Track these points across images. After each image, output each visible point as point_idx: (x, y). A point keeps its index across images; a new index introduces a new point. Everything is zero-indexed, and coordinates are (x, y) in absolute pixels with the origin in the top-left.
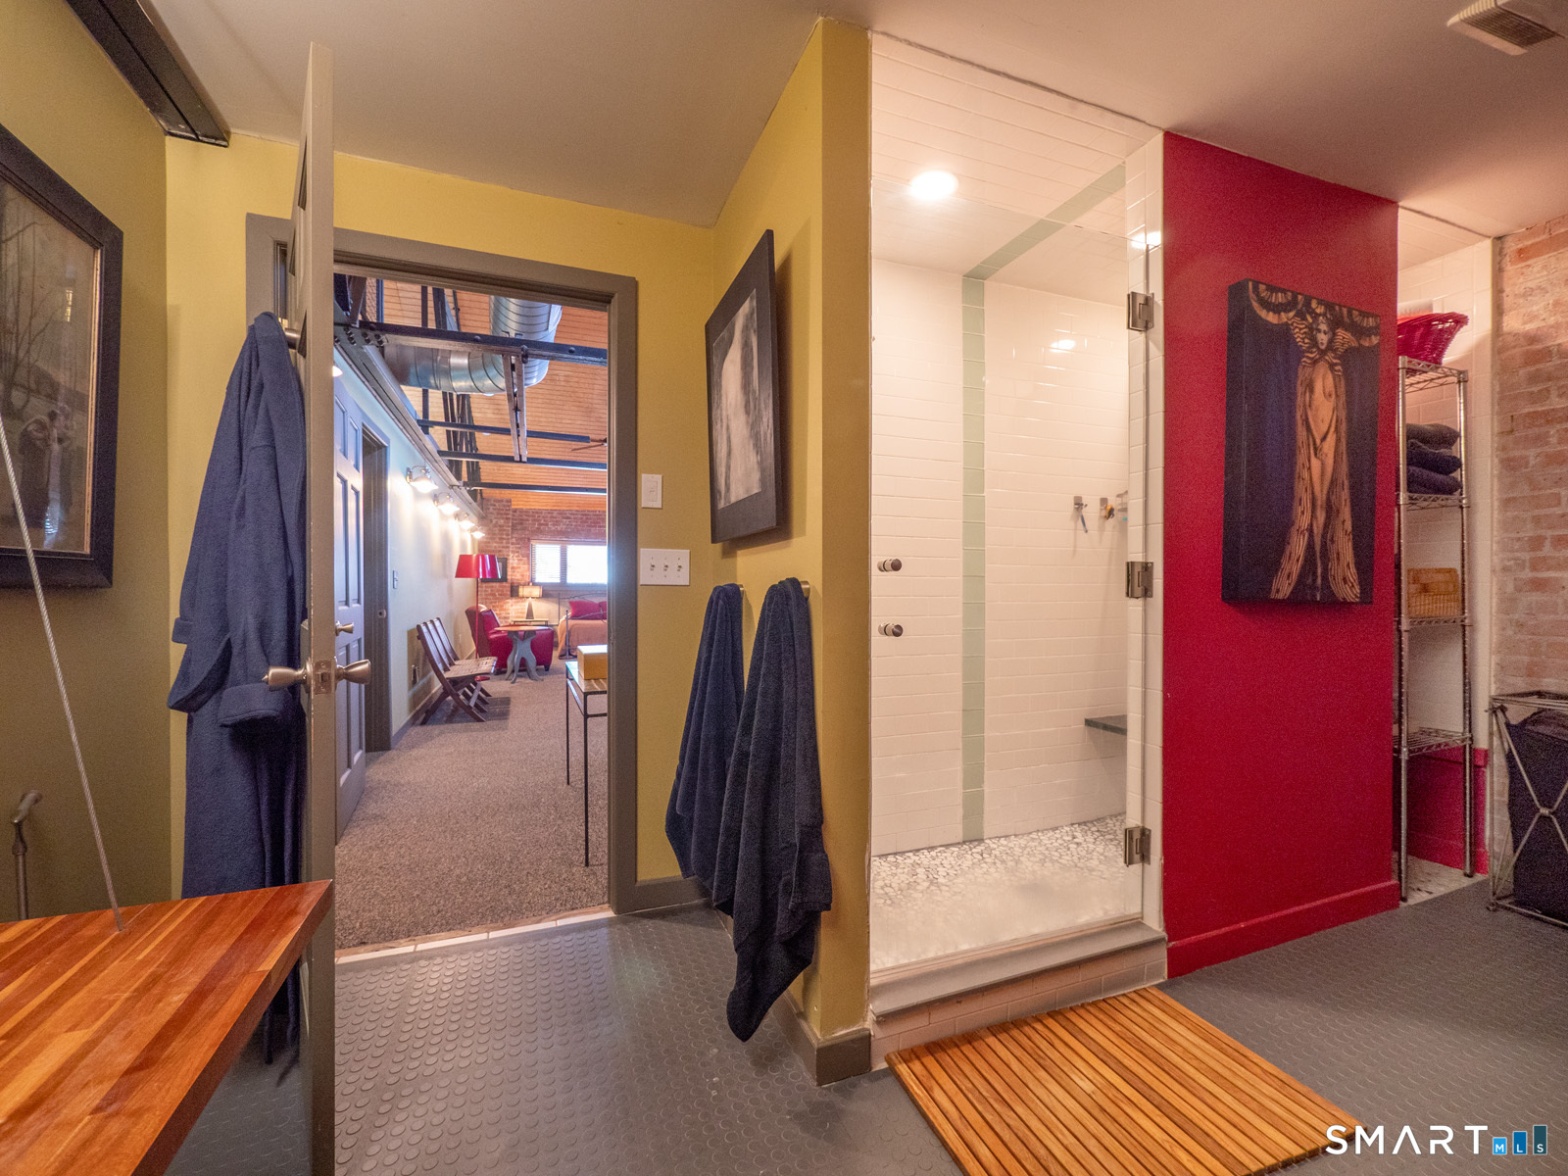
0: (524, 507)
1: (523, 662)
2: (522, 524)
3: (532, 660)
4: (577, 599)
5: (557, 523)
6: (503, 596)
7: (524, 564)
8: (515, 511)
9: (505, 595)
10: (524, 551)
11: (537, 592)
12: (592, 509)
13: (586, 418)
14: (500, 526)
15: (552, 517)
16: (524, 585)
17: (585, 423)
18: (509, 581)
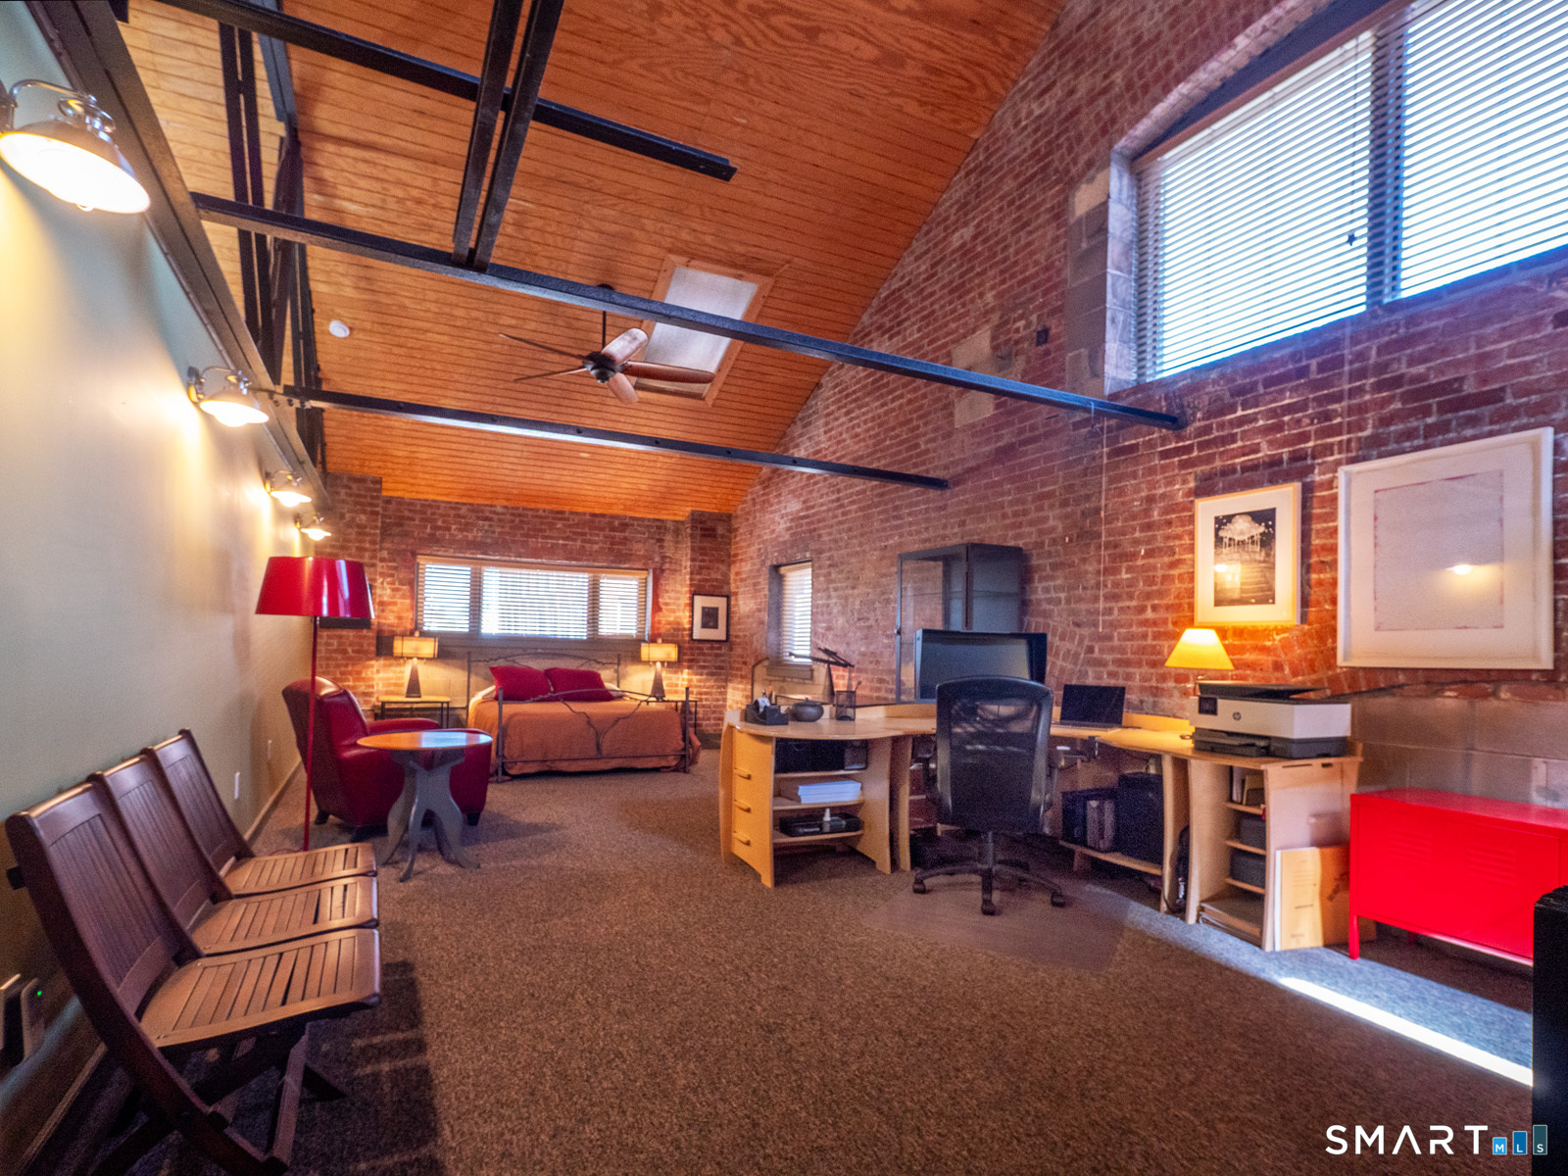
0: (407, 496)
1: (429, 820)
2: (401, 525)
3: (450, 814)
4: (501, 663)
5: (466, 527)
6: (361, 655)
7: (403, 597)
8: (388, 501)
9: (366, 652)
10: (403, 574)
11: (429, 648)
12: (533, 506)
13: (547, 318)
14: (359, 526)
15: (459, 516)
16: (403, 635)
17: (544, 328)
18: (375, 627)
